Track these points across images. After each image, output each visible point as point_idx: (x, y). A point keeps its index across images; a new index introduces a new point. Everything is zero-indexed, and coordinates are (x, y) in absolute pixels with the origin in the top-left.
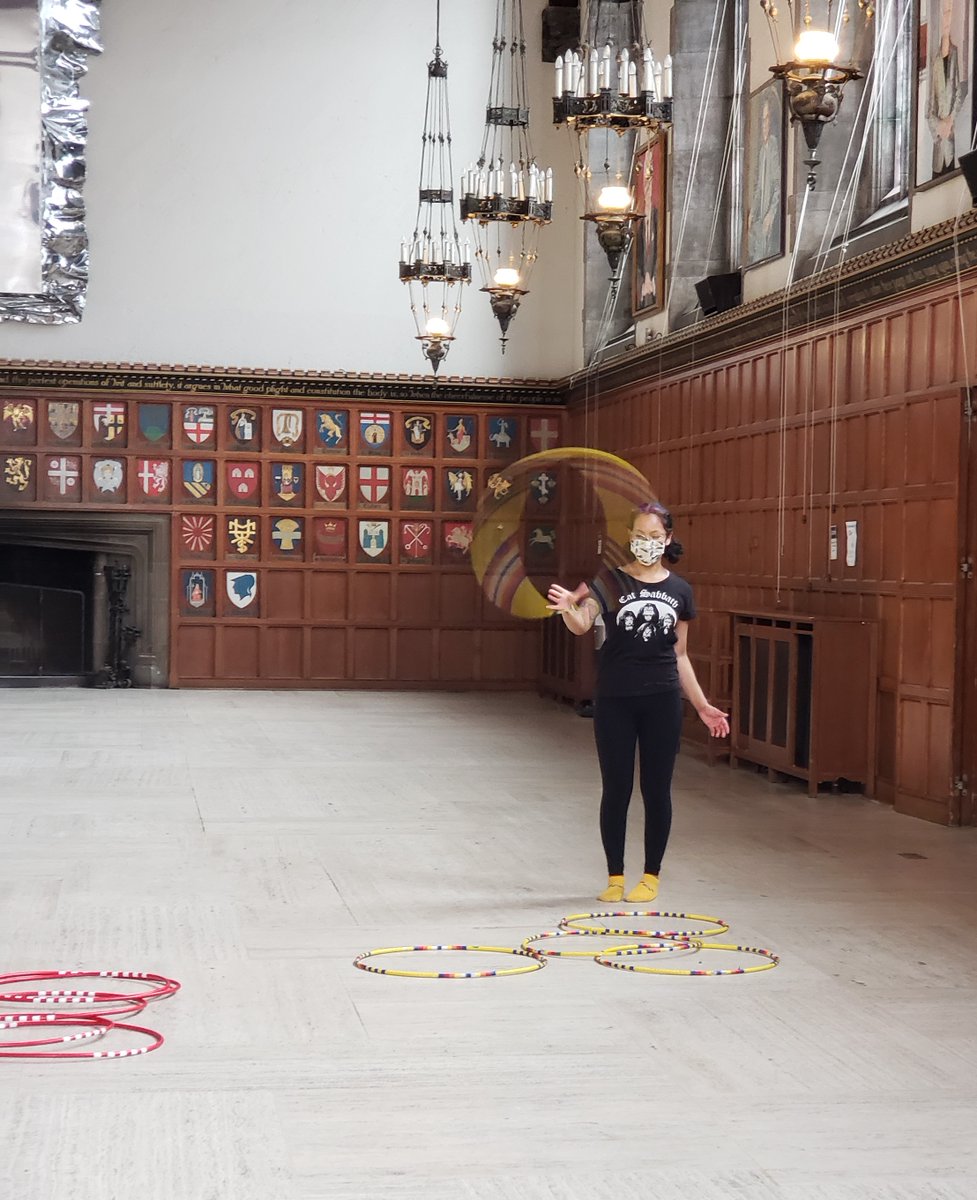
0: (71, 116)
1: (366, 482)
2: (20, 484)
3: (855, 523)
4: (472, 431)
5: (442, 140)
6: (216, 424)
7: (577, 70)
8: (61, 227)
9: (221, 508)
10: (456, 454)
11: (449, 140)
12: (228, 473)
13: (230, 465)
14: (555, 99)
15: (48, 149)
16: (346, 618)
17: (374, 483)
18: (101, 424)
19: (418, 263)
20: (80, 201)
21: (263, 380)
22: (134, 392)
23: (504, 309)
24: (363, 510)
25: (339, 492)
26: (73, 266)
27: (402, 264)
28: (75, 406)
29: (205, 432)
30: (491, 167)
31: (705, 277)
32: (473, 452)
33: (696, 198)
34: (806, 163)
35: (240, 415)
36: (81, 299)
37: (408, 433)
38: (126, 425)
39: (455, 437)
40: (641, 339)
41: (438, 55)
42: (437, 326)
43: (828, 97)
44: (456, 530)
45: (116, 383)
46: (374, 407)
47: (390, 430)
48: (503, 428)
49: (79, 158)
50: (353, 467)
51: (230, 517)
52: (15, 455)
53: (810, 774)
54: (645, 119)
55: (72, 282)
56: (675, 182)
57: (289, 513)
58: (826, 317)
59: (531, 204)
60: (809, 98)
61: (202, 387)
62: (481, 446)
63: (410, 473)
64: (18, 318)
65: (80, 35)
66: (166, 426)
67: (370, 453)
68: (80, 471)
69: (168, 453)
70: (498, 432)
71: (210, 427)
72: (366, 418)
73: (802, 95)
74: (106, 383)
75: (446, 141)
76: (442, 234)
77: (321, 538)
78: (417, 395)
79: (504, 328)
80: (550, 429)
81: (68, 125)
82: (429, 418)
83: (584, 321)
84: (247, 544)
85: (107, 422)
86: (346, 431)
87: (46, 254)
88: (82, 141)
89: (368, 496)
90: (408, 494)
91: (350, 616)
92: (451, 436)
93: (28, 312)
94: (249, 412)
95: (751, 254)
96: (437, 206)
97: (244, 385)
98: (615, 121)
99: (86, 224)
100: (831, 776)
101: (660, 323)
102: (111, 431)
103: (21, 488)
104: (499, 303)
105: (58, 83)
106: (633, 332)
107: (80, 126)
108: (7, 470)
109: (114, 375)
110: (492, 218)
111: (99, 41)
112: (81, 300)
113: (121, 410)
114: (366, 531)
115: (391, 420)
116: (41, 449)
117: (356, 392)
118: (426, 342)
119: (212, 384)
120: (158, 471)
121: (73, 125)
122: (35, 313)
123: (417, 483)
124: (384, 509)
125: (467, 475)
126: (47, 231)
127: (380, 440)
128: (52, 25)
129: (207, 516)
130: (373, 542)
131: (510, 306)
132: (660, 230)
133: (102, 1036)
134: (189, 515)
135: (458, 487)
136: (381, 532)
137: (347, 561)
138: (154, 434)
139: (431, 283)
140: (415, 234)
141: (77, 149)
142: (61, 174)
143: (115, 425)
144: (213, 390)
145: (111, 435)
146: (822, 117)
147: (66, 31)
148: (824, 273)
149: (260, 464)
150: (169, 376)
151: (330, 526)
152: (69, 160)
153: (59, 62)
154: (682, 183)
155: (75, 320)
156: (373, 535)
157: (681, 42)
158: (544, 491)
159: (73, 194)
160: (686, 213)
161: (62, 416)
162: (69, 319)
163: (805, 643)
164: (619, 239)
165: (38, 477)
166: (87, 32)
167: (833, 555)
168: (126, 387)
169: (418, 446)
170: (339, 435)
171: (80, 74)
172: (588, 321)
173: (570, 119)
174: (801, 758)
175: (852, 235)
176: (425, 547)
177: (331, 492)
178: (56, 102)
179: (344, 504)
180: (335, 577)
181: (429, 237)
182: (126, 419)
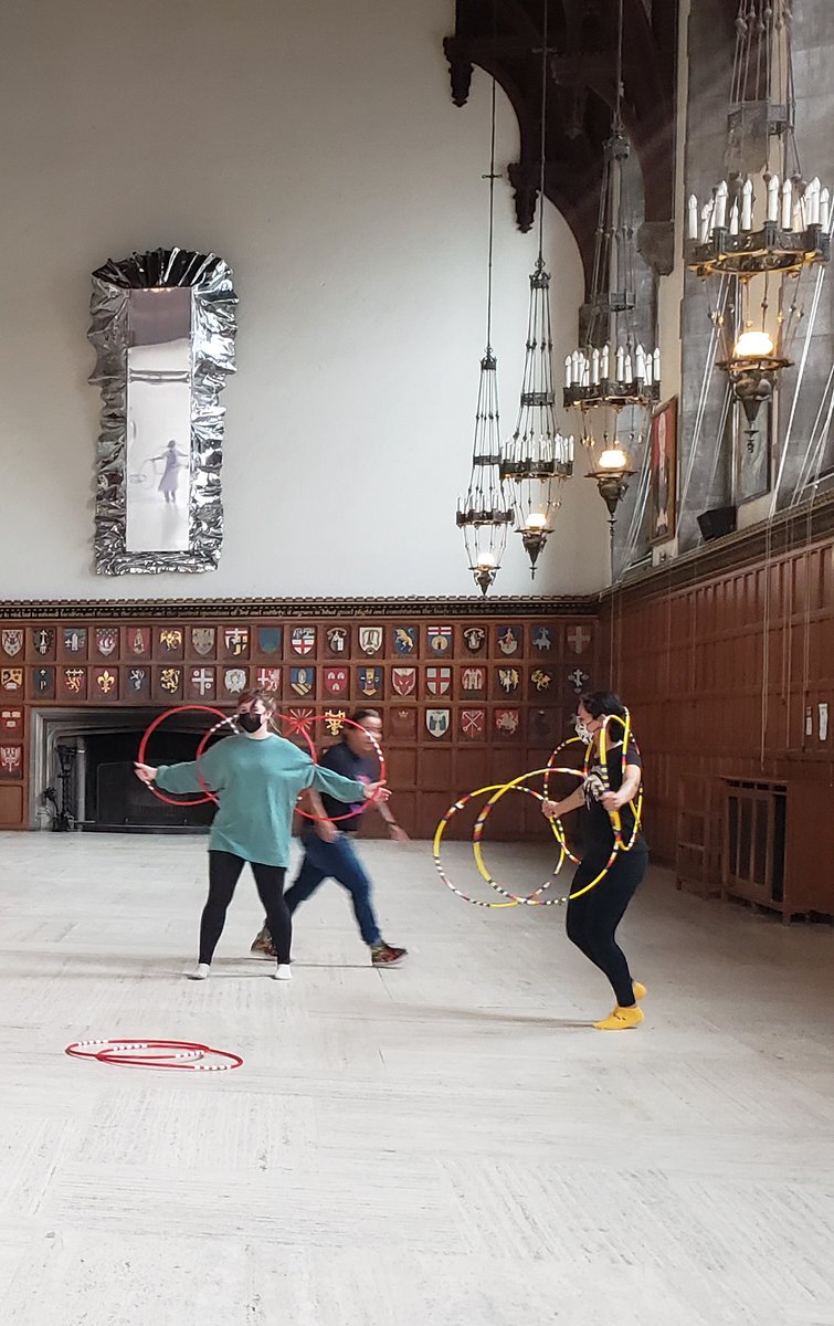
0: (212, 420)
1: (432, 680)
2: (171, 688)
3: (826, 705)
4: (519, 639)
5: (491, 417)
6: (316, 639)
7: (582, 366)
8: (203, 501)
9: (320, 702)
10: (506, 656)
11: (497, 417)
12: (325, 676)
13: (327, 670)
14: (565, 389)
15: (196, 446)
16: (415, 784)
17: (438, 680)
18: (231, 642)
19: (471, 512)
20: (218, 481)
21: (352, 605)
22: (256, 619)
23: (534, 544)
24: (428, 701)
25: (410, 688)
26: (212, 529)
27: (459, 513)
28: (212, 631)
29: (308, 646)
30: (525, 438)
31: (705, 511)
32: (519, 653)
33: (703, 447)
34: (746, 432)
35: (334, 633)
36: (217, 552)
37: (467, 641)
38: (249, 643)
39: (505, 642)
40: (656, 561)
41: (489, 353)
42: (486, 559)
43: (764, 382)
44: (505, 715)
45: (242, 613)
46: (438, 622)
47: (451, 639)
48: (544, 636)
49: (217, 450)
50: (422, 669)
51: (325, 709)
52: (168, 668)
53: (783, 907)
54: (637, 399)
55: (210, 541)
56: (683, 436)
57: (370, 705)
58: (800, 541)
59: (556, 464)
60: (747, 384)
61: (306, 613)
62: (527, 649)
63: (468, 672)
64: (172, 569)
65: (220, 361)
66: (279, 642)
67: (436, 657)
68: (215, 677)
69: (280, 662)
70: (540, 637)
71: (312, 642)
72: (433, 631)
73: (743, 382)
74: (234, 613)
75: (495, 418)
76: (491, 488)
77: (395, 723)
78: (475, 611)
79: (534, 561)
80: (584, 634)
81: (210, 426)
82: (483, 629)
83: (612, 548)
84: (339, 729)
85: (235, 641)
86: (417, 642)
87: (192, 522)
88: (220, 437)
89: (433, 690)
90: (465, 687)
91: (419, 782)
92: (501, 642)
93: (179, 565)
94: (342, 630)
95: (743, 491)
96: (487, 467)
97: (338, 610)
98: (613, 401)
99: (222, 497)
100: (800, 909)
101: (672, 548)
102: (238, 647)
103: (172, 691)
104: (530, 541)
105: (204, 397)
106: (651, 556)
107: (218, 427)
108: (163, 678)
109: (241, 607)
110: (526, 476)
111: (233, 364)
112: (217, 554)
113: (246, 632)
114: (431, 718)
115: (453, 631)
116: (187, 663)
117: (424, 611)
118: (476, 571)
119: (314, 610)
120: (272, 677)
121: (213, 426)
122: (184, 565)
123: (473, 680)
124: (446, 700)
125: (514, 672)
126: (194, 505)
127: (443, 647)
128: (201, 355)
129: (308, 708)
130: (438, 725)
131: (539, 543)
132: (671, 474)
133: (202, 1057)
134: (295, 708)
135: (507, 682)
136: (444, 717)
137: (416, 740)
138: (270, 648)
139: (481, 526)
140: (470, 490)
141: (217, 443)
142: (204, 463)
143: (241, 643)
144: (314, 615)
145: (238, 651)
146: (759, 397)
147: (210, 359)
148: (800, 506)
149: (349, 668)
150: (281, 606)
151: (403, 714)
152: (210, 451)
153: (205, 382)
154: (689, 437)
155: (213, 568)
156: (437, 720)
157: (689, 328)
158: (579, 683)
159: (213, 476)
160: (692, 459)
161: (202, 639)
162: (209, 567)
163: (781, 802)
164: (616, 491)
165: (184, 682)
166: (226, 358)
167: (809, 732)
168: (249, 615)
169: (474, 651)
170: (411, 644)
171: (220, 389)
172: (615, 548)
173: (576, 403)
174: (777, 894)
175: (821, 476)
176: (479, 729)
177: (404, 689)
178: (202, 411)
179: (414, 697)
180: (407, 753)
181: (481, 492)
182: (249, 638)
